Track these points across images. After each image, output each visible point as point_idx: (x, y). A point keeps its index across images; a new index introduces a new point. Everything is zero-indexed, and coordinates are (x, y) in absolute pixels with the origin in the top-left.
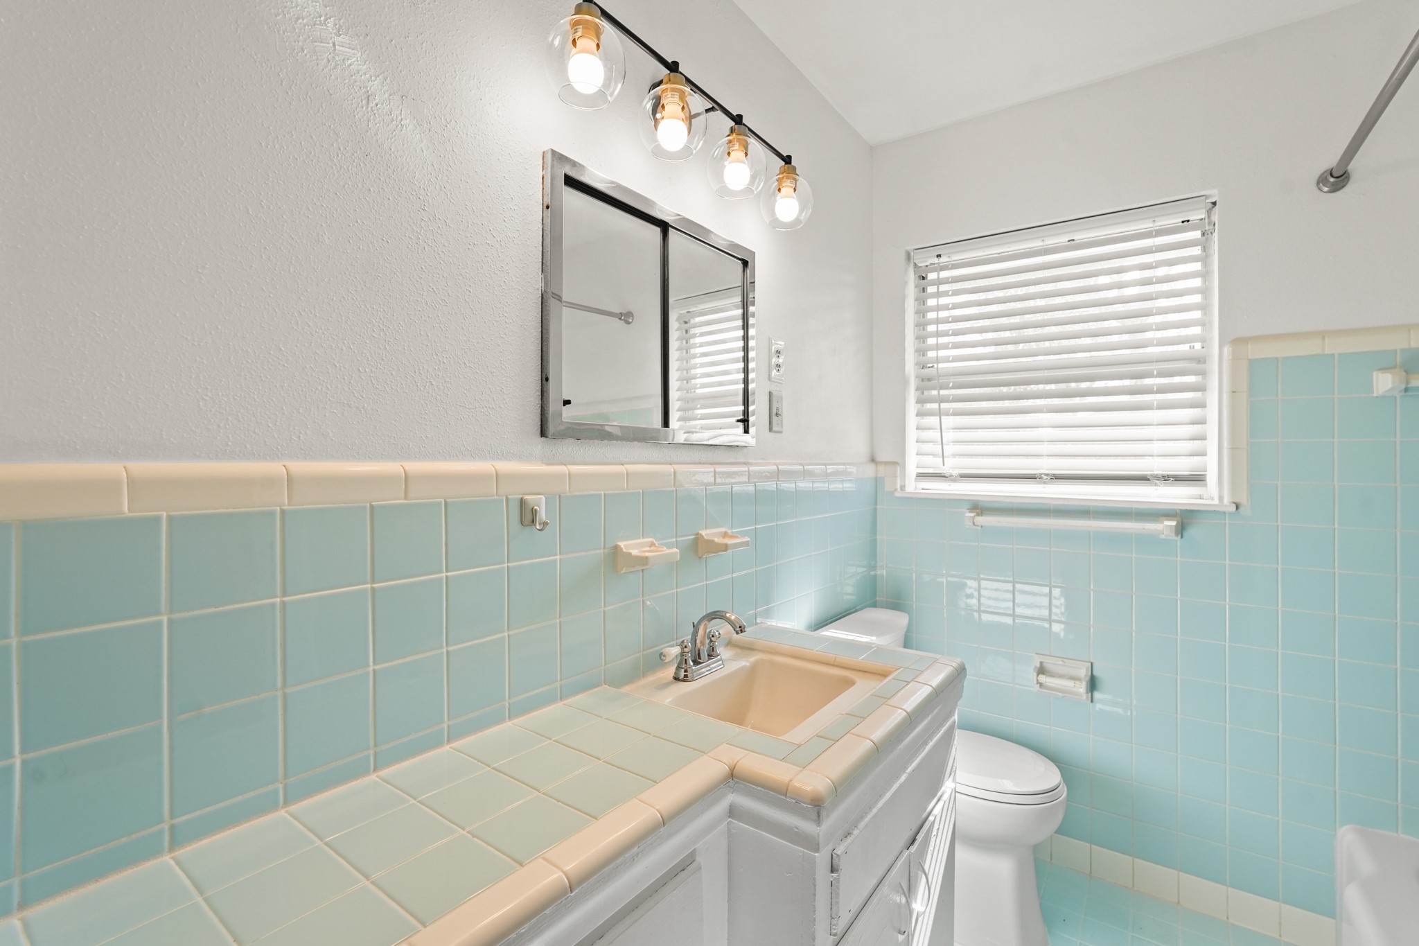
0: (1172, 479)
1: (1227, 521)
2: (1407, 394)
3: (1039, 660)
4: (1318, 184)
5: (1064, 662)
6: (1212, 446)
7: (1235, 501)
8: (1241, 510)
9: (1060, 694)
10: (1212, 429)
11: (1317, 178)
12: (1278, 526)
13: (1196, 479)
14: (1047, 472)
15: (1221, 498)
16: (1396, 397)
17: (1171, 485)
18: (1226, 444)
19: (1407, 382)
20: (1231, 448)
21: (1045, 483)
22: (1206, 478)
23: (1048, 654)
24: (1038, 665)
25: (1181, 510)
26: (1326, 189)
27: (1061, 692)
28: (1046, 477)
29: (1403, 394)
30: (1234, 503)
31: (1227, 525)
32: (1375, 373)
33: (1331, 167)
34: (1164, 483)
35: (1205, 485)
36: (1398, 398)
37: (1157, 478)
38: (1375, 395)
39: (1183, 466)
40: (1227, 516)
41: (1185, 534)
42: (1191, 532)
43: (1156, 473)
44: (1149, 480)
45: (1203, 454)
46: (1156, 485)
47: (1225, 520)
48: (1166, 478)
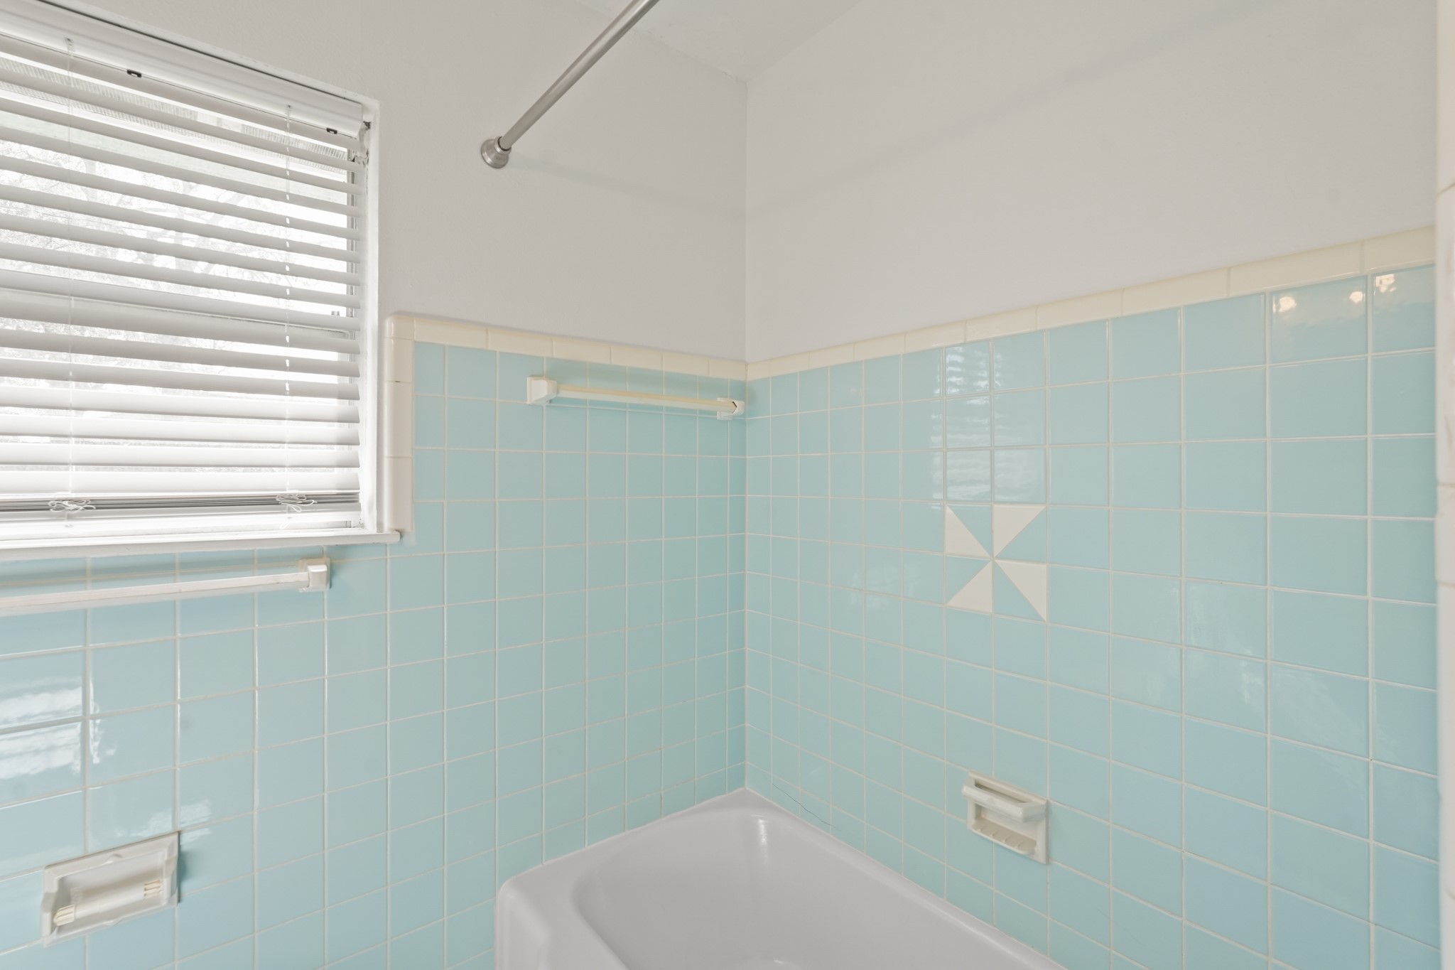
0: (313, 501)
1: (388, 556)
2: (552, 405)
3: (57, 878)
4: (482, 151)
5: (117, 856)
6: (366, 453)
7: (398, 528)
8: (406, 537)
9: (110, 922)
10: (367, 431)
11: (482, 143)
12: (444, 555)
13: (346, 499)
14: (74, 496)
15: (380, 525)
16: (542, 407)
17: (312, 510)
18: (386, 452)
19: (558, 392)
20: (391, 457)
21: (70, 518)
22: (358, 498)
23: (80, 853)
24: (54, 888)
25: (329, 547)
26: (489, 160)
27: (109, 919)
28: (75, 506)
29: (548, 404)
30: (398, 531)
31: (389, 560)
32: (528, 379)
33: (500, 135)
34: (303, 508)
35: (359, 508)
36: (544, 408)
37: (291, 499)
38: (528, 402)
39: (326, 481)
40: (388, 548)
41: (335, 581)
42: (343, 577)
43: (288, 492)
44: (278, 504)
45: (354, 464)
46: (290, 511)
47: (386, 555)
48: (305, 500)
